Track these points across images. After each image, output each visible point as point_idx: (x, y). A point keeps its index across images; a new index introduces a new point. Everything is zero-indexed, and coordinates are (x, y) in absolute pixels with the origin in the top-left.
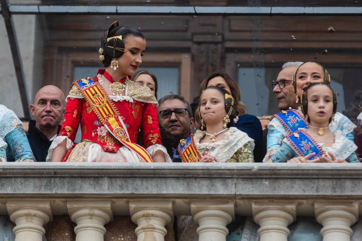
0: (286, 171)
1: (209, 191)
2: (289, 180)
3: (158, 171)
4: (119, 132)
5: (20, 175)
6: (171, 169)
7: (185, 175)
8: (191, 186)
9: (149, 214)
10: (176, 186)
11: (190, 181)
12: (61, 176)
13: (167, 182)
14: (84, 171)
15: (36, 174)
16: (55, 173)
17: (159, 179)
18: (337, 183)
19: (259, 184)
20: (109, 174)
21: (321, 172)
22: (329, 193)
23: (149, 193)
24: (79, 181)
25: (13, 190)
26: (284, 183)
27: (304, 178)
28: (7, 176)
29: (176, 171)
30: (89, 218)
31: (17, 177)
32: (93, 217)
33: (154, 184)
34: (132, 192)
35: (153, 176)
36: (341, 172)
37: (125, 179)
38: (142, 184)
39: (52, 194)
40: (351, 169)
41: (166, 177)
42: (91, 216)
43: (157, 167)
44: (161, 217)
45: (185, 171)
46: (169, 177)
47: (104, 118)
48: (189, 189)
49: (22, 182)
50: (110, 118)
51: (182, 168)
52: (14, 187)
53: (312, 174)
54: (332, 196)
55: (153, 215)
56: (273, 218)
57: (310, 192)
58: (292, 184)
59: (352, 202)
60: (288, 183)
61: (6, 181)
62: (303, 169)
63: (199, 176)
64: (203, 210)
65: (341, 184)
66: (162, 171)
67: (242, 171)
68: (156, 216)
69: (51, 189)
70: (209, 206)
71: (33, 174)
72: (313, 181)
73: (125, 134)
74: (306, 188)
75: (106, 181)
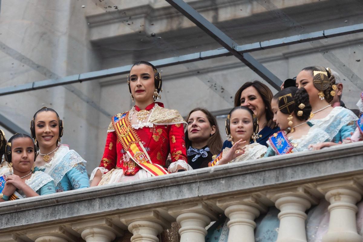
0: (236, 169)
1: (177, 197)
2: (241, 177)
3: (136, 186)
4: (140, 156)
5: (31, 207)
6: (146, 183)
7: (158, 186)
8: (163, 195)
9: (136, 225)
10: (152, 197)
11: (162, 191)
12: (63, 203)
13: (145, 195)
14: (78, 195)
15: (43, 205)
16: (57, 201)
17: (138, 193)
18: (280, 172)
19: (217, 184)
20: (99, 195)
21: (265, 165)
22: (273, 182)
23: (130, 206)
24: (77, 205)
25: (27, 221)
26: (237, 179)
27: (253, 173)
28: (22, 210)
29: (150, 183)
30: (92, 236)
31: (30, 210)
32: (95, 235)
33: (134, 198)
34: (117, 208)
35: (133, 191)
36: (281, 162)
37: (112, 198)
38: (125, 199)
39: (56, 220)
40: (288, 158)
41: (144, 191)
42: (93, 234)
43: (134, 183)
44: (148, 226)
45: (156, 182)
46: (146, 190)
47: (127, 146)
48: (162, 198)
49: (34, 213)
50: (132, 145)
51: (154, 180)
52: (27, 219)
53: (259, 168)
54: (276, 185)
55: (140, 226)
56: (235, 213)
57: (258, 184)
58: (244, 179)
59: (297, 188)
60: (240, 179)
61: (21, 215)
62: (250, 164)
63: (169, 185)
64: (180, 214)
65: (283, 173)
66: (138, 186)
67: (201, 175)
68: (144, 226)
69: (55, 216)
70: (182, 211)
71: (41, 205)
72: (261, 173)
73: (145, 157)
74: (255, 181)
75: (98, 201)
